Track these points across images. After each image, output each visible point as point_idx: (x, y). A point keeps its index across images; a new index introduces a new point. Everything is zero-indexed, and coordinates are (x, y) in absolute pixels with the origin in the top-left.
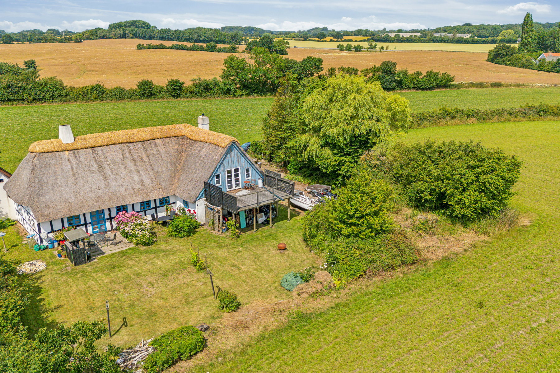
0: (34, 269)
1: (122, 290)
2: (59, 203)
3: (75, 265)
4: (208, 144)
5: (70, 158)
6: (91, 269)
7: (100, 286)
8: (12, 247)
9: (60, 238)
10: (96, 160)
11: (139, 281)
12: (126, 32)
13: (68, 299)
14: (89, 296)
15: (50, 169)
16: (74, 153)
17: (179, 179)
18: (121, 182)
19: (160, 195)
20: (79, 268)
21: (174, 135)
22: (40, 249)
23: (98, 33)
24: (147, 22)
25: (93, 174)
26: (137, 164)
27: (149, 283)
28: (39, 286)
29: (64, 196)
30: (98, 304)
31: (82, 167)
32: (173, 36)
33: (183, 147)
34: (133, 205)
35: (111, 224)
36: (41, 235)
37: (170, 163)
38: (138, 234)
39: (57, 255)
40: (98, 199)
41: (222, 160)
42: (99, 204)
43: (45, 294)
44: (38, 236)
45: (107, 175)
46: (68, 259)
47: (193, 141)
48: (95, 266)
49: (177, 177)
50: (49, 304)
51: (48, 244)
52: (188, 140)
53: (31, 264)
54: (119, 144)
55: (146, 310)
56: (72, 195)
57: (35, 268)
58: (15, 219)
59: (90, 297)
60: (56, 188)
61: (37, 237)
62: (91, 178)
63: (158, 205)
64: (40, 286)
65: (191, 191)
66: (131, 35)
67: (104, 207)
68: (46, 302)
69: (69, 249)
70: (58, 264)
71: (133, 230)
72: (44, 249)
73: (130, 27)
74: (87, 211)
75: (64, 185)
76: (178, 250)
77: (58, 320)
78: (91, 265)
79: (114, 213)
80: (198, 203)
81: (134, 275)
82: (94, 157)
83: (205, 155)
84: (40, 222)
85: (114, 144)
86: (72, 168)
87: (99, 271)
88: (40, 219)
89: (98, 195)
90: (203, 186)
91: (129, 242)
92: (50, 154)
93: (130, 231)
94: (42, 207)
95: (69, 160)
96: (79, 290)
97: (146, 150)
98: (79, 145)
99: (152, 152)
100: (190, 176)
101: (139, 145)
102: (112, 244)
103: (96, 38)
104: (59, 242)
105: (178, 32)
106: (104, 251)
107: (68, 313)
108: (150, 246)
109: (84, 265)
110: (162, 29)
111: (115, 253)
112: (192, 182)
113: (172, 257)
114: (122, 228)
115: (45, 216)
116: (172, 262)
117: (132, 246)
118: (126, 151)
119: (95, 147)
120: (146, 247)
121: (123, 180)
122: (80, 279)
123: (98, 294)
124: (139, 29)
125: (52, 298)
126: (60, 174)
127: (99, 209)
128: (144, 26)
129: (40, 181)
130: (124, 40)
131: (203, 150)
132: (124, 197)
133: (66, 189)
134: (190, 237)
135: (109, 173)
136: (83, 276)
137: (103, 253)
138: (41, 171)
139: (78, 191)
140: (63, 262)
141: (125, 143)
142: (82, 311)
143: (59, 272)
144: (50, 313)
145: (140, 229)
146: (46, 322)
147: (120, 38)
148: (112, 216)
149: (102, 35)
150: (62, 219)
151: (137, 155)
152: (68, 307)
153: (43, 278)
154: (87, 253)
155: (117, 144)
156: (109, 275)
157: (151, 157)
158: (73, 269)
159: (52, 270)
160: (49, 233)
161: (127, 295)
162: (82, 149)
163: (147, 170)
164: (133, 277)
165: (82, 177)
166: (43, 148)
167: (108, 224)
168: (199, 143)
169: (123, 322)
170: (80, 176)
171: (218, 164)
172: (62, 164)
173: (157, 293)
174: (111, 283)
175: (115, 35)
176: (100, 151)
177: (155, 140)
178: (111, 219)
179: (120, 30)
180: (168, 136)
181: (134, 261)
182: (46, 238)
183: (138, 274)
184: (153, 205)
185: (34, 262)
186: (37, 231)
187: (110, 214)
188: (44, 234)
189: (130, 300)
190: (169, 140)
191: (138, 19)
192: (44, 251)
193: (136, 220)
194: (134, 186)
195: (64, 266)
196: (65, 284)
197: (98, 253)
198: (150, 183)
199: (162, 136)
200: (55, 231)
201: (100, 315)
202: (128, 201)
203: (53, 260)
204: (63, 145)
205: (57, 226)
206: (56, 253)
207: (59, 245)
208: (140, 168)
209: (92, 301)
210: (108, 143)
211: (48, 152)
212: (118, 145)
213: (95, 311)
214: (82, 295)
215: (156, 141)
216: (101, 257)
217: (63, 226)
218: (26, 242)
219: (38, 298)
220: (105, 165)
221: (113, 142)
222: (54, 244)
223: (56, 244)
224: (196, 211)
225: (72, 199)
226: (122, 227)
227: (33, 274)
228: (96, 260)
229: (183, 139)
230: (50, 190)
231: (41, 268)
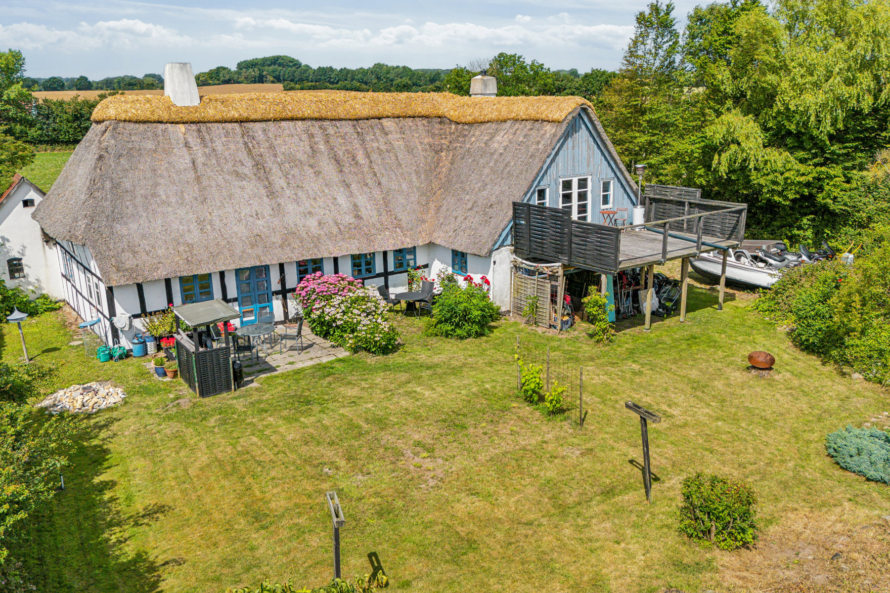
0: (92, 402)
1: (342, 463)
2: (160, 243)
3: (203, 394)
4: (509, 123)
5: (190, 140)
6: (245, 406)
7: (276, 450)
8: (43, 352)
9: (161, 331)
10: (250, 150)
11: (387, 438)
12: (264, 73)
13: (186, 486)
14: (248, 480)
15: (142, 160)
16: (199, 131)
17: (438, 209)
18: (307, 205)
19: (399, 243)
20: (211, 401)
21: (423, 113)
22: (111, 357)
23: (221, 75)
24: (296, 58)
25: (244, 183)
26: (344, 169)
27: (418, 444)
28: (100, 446)
29: (175, 226)
30: (278, 504)
31: (219, 165)
32: (337, 78)
33: (443, 141)
34: (336, 260)
35: (285, 306)
36: (115, 320)
37: (417, 173)
38: (359, 323)
39: (152, 371)
40: (257, 240)
41: (554, 153)
42: (259, 250)
43: (119, 468)
44: (108, 323)
45: (277, 187)
46: (181, 380)
47: (466, 127)
48: (255, 398)
49: (432, 205)
50: (129, 498)
51: (131, 346)
52: (453, 127)
53: (84, 389)
54: (303, 119)
55: (437, 528)
56: (193, 226)
57: (95, 399)
58: (59, 298)
59: (251, 480)
60: (154, 206)
61: (103, 329)
62: (238, 191)
63: (391, 268)
64: (105, 447)
65: (476, 229)
66: (272, 79)
67: (271, 259)
68: (119, 492)
69: (187, 351)
70: (157, 392)
71: (344, 313)
72: (121, 358)
73: (269, 66)
74: (229, 265)
75: (173, 200)
76: (464, 365)
77: (156, 552)
78: (244, 396)
79: (292, 280)
80: (496, 256)
81: (367, 421)
82: (246, 144)
83: (505, 148)
84: (113, 284)
85: (292, 119)
86: (194, 163)
87: (266, 411)
88: (114, 276)
89: (255, 232)
90: (510, 213)
91: (333, 347)
92: (142, 127)
93: (338, 316)
94: (120, 250)
95: (187, 145)
96: (217, 459)
97: (363, 141)
98: (211, 112)
99: (375, 145)
100: (467, 197)
101: (347, 128)
102: (292, 349)
103: (217, 82)
104: (158, 339)
105: (344, 73)
106: (274, 364)
107: (187, 530)
108: (390, 356)
109: (224, 395)
110: (320, 68)
111: (303, 370)
112: (476, 209)
113: (455, 382)
114: (317, 309)
115: (127, 270)
116: (463, 392)
117: (343, 354)
118: (319, 138)
119: (248, 121)
120: (381, 358)
121: (312, 202)
122: (216, 430)
123: (273, 474)
124: (284, 69)
125: (137, 480)
126: (165, 174)
127: (258, 264)
128: (291, 64)
129: (116, 186)
130: (261, 85)
131: (498, 138)
132: (316, 241)
133: (178, 211)
134: (484, 338)
135: (279, 182)
136: (224, 422)
137: (272, 369)
138: (118, 164)
139: (209, 217)
140: (168, 388)
141: (316, 119)
142: (229, 526)
143: (160, 411)
144: (129, 530)
145: (364, 311)
146: (118, 557)
147: (255, 82)
148: (288, 287)
149: (227, 78)
150: (168, 282)
151: (344, 148)
152: (187, 511)
153: (115, 427)
154: (234, 363)
155: (297, 119)
156: (297, 420)
157: (374, 156)
158: (195, 405)
159: (140, 407)
160: (136, 316)
161: (360, 477)
162: (216, 122)
163: (367, 185)
164: (366, 427)
165: (218, 185)
166: (126, 111)
167: (277, 304)
168: (483, 127)
169: (371, 570)
170: (213, 184)
171: (545, 162)
172: (168, 152)
173: (455, 476)
174: (306, 443)
175: (246, 78)
176: (260, 132)
177: (382, 121)
178: (284, 292)
179: (254, 71)
180: (410, 113)
181: (356, 389)
182: (127, 329)
183: (380, 421)
184: (379, 268)
185: (94, 385)
186: (107, 313)
187: (283, 281)
188: (122, 319)
189: (377, 494)
190: (411, 124)
191: (282, 55)
192: (121, 362)
193: (350, 291)
194: (339, 217)
195: (172, 396)
196: (175, 442)
197: (258, 368)
198: (375, 213)
199: (397, 113)
200: (151, 314)
201: (290, 539)
202: (326, 251)
203: (142, 383)
204: (173, 109)
205: (156, 299)
206: (152, 365)
207: (159, 348)
208: (350, 178)
209: (258, 493)
210: (278, 115)
211: (136, 122)
212: (300, 123)
213: (272, 528)
214: (226, 476)
215: (384, 121)
216: (268, 378)
217: (170, 301)
218: (80, 342)
219: (96, 480)
220: (270, 164)
221: (290, 115)
222: (146, 345)
223: (151, 346)
224: (489, 277)
225: (194, 236)
226: (317, 306)
227: (89, 416)
228: (254, 385)
229: (440, 123)
230: (140, 209)
231: (111, 400)
